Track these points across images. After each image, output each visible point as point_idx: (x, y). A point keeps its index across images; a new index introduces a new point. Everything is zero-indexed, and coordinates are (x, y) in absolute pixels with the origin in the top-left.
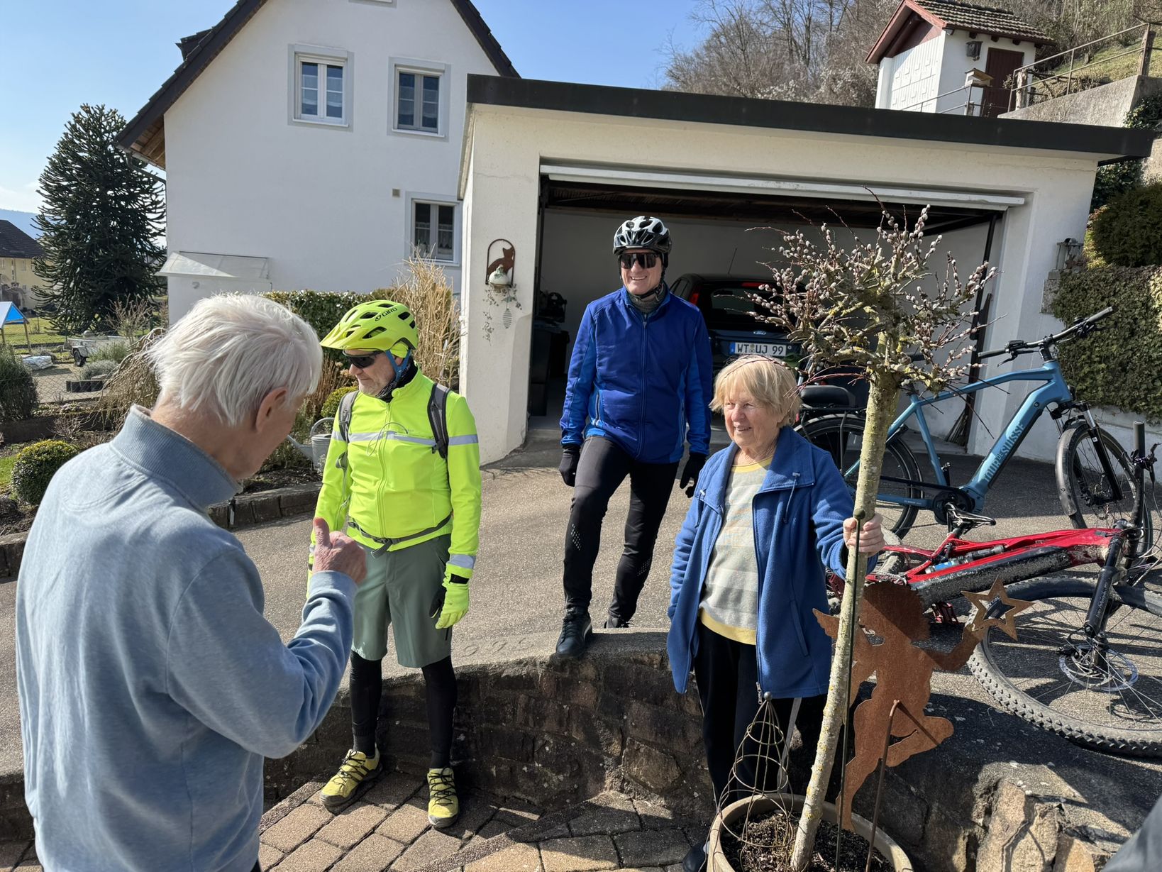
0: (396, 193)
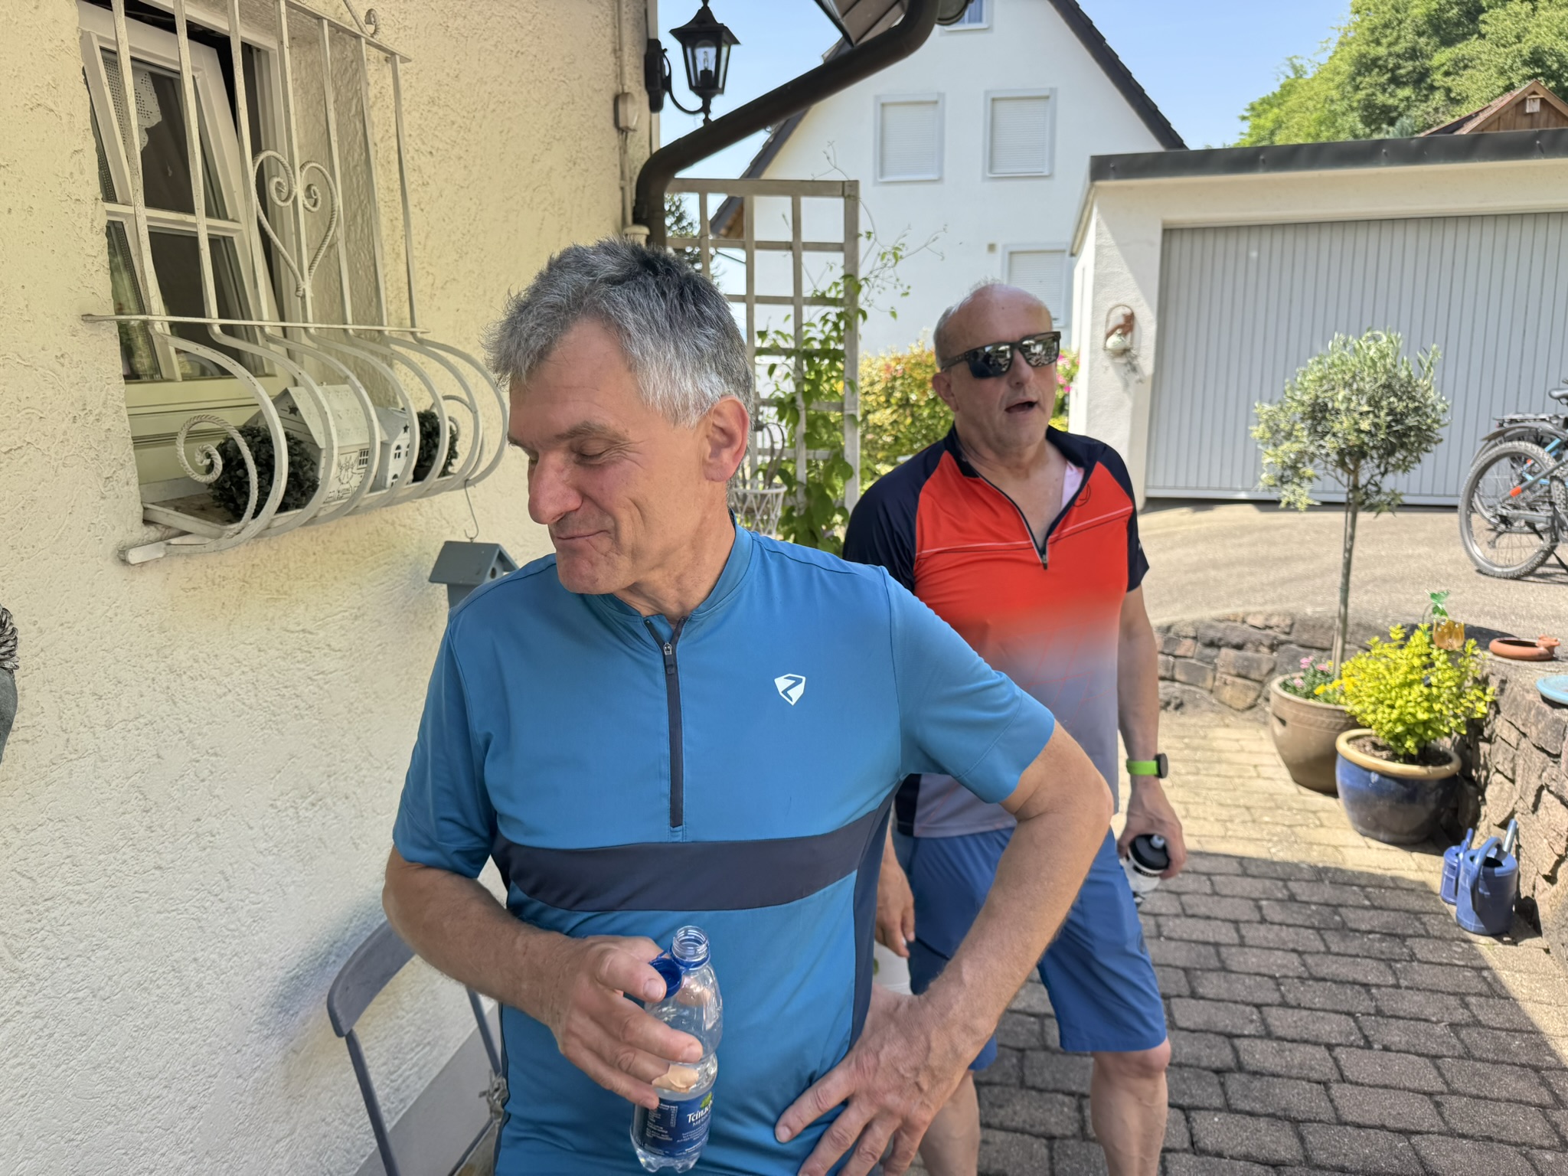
0: (992, 248)
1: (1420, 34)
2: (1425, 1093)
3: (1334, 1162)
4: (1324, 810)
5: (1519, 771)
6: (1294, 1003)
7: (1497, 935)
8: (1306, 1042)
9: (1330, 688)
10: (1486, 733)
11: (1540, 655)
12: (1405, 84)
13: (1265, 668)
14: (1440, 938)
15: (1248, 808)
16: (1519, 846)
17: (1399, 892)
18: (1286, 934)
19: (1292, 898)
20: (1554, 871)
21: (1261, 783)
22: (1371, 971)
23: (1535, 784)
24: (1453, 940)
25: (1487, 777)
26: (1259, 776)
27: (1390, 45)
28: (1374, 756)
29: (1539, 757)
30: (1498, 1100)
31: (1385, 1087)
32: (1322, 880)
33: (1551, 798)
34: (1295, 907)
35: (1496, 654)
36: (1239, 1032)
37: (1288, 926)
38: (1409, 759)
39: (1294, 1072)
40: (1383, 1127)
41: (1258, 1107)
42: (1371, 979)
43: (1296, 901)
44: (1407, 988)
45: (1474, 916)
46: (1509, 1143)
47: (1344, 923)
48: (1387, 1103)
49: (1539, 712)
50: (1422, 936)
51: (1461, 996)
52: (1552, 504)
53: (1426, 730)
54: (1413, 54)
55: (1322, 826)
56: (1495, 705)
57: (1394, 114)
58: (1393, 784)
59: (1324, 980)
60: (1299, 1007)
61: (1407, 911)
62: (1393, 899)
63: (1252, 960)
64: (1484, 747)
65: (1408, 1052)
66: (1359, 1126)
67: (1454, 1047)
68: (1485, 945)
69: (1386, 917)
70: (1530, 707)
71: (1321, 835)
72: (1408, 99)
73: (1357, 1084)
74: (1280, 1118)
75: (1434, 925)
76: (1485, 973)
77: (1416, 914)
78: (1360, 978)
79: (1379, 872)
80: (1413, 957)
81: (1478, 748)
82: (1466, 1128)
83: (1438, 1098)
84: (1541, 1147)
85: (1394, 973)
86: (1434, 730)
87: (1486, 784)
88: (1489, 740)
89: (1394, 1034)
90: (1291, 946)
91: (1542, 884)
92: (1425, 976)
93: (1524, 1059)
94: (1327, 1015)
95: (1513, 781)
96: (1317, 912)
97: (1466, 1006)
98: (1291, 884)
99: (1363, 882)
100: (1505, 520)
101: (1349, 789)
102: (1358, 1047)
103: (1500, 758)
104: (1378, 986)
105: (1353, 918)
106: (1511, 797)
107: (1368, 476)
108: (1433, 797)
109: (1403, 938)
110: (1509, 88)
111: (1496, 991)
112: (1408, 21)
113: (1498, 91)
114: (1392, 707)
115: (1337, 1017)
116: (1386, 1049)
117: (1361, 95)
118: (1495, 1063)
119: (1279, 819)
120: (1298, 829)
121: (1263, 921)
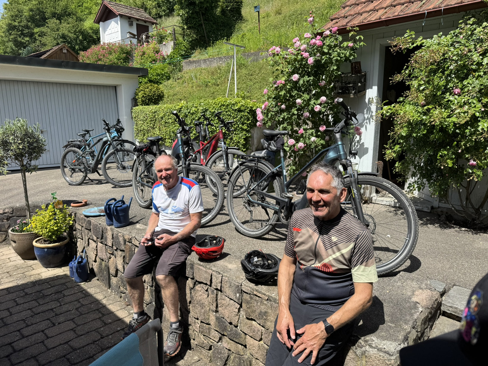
1: (29, 22)
2: (71, 330)
3: (48, 361)
4: (33, 265)
5: (83, 236)
6: (30, 324)
7: (85, 281)
8: (36, 333)
9: (28, 227)
10: (74, 228)
11: (83, 204)
12: (27, 36)
13: (7, 226)
14: (71, 288)
15: (8, 272)
16: (87, 256)
17: (59, 280)
18: (25, 305)
19: (26, 294)
20: (95, 259)
21: (11, 263)
22: (53, 305)
23: (87, 238)
24: (75, 286)
25: (77, 240)
26: (10, 261)
27: (19, 23)
28: (45, 244)
29: (86, 231)
30: (90, 322)
31: (60, 333)
32: (35, 285)
33: (91, 241)
34: (28, 296)
35: (73, 207)
36: (13, 341)
37: (26, 303)
38: (55, 242)
39: (33, 343)
40: (61, 344)
41: (22, 359)
42: (53, 307)
43: (28, 294)
44: (63, 305)
45: (79, 278)
46: (93, 331)
47: (43, 295)
48: (61, 338)
49: (85, 220)
50: (66, 289)
51: (78, 301)
52: (84, 164)
53: (58, 232)
54: (27, 27)
55: (33, 269)
56: (74, 220)
57: (25, 45)
58: (52, 250)
59: (39, 313)
60: (32, 324)
61: (61, 284)
62: (56, 282)
63: (15, 318)
64: (74, 232)
65: (65, 321)
66: (54, 348)
67: (77, 314)
68: (83, 284)
69: (55, 288)
70: (82, 218)
71: (33, 272)
72: (28, 41)
73: (52, 337)
74: (30, 359)
75: (69, 285)
76: (84, 292)
77: (64, 284)
78: (50, 308)
79: (52, 276)
80: (64, 296)
81: (73, 233)
82: (82, 333)
83: (74, 329)
84: (100, 328)
85: (60, 302)
86: (60, 232)
87: (77, 242)
88: (75, 230)
89: (61, 319)
90: (28, 308)
91: (94, 263)
92: (67, 299)
93: (94, 309)
94: (41, 323)
95: (82, 239)
96: (35, 295)
97: (79, 302)
98: (25, 290)
99: (48, 281)
100: (73, 169)
101: (39, 256)
102: (51, 327)
103: (78, 234)
104: (55, 308)
105: (46, 292)
106: (83, 243)
107: (26, 162)
108: (64, 250)
109: (61, 292)
110: (58, 44)
111: (87, 295)
112: (24, 16)
113: (55, 44)
114: (46, 228)
115: (44, 322)
116: (59, 324)
117: (12, 37)
118: (88, 313)
119: (19, 272)
120: (25, 273)
121: (17, 305)
